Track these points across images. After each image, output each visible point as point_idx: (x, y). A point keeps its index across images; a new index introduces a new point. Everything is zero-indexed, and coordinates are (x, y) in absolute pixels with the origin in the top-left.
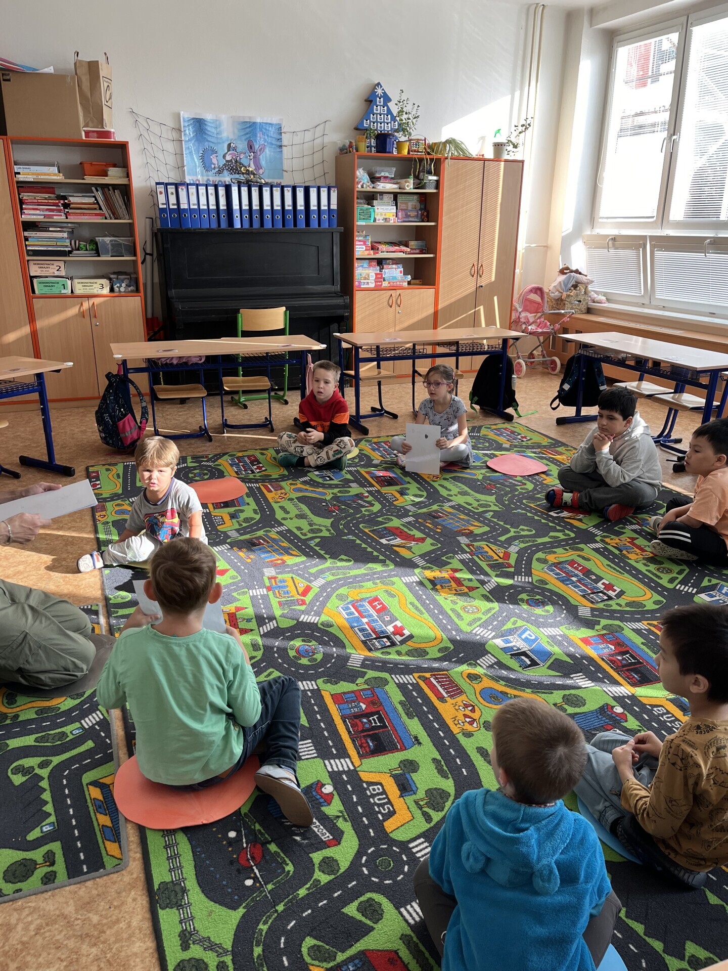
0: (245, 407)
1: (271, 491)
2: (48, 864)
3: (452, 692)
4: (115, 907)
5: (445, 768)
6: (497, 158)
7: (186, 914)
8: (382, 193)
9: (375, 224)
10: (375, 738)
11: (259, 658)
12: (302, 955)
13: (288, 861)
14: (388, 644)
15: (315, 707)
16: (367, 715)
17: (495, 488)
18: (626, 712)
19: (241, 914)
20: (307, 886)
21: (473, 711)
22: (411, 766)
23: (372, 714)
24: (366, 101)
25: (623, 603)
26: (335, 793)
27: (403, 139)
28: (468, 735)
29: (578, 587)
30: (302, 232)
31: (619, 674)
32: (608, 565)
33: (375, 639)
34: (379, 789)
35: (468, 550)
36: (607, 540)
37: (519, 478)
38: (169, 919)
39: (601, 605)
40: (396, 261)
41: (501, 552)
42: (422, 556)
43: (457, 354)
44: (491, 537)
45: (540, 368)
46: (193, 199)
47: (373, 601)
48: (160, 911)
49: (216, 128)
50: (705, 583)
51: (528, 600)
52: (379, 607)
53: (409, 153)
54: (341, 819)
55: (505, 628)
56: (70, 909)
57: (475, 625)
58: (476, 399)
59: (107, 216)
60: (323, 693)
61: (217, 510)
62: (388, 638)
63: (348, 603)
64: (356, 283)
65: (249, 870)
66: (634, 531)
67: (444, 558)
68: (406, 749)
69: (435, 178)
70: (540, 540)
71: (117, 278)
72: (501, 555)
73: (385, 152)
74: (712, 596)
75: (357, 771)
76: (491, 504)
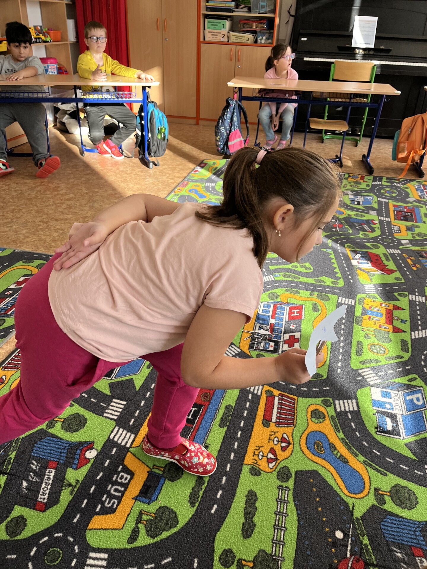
3: (283, 419)
5: (201, 493)
14: (272, 349)
21: (284, 449)
22: (174, 472)
26: (92, 461)
28: (255, 472)
34: (126, 479)
47: (295, 308)
52: (295, 315)
54: (71, 488)
57: (368, 366)
62: (277, 344)
63: (272, 303)
67: (396, 294)
75: (128, 451)
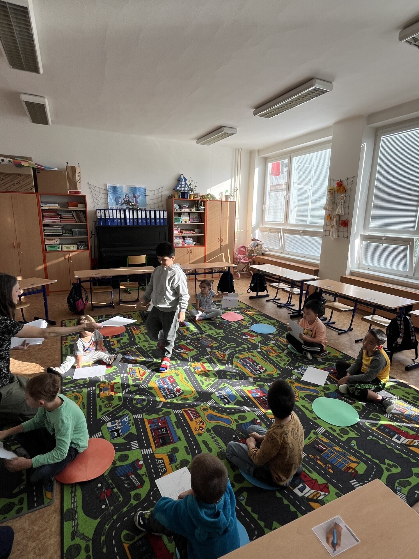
0: (130, 293)
1: (135, 330)
2: (20, 504)
3: (195, 416)
4: (46, 522)
5: (189, 450)
6: (227, 201)
7: (75, 523)
8: (184, 213)
9: (181, 223)
10: (163, 439)
11: (120, 405)
12: (121, 539)
13: (121, 496)
14: (174, 396)
15: (141, 426)
16: (161, 428)
17: (224, 326)
18: (261, 422)
19: (98, 521)
20: (127, 507)
21: (203, 424)
22: (176, 450)
23: (163, 428)
24: (178, 180)
25: (266, 375)
26: (144, 464)
27: (191, 194)
28: (200, 435)
29: (250, 368)
30: (154, 226)
31: (261, 405)
32: (262, 359)
33: (168, 394)
34: (161, 461)
35: (210, 354)
36: (263, 348)
37: (233, 322)
38: (68, 526)
39: (257, 376)
40: (189, 237)
41: (222, 354)
42: (191, 357)
43: (212, 273)
44: (219, 348)
45: (246, 275)
46: (111, 215)
47: (170, 378)
48: (64, 522)
49: (121, 189)
50: (297, 365)
51: (230, 375)
52: (172, 380)
53: (194, 199)
54: (145, 476)
55: (220, 387)
56: (26, 525)
57: (209, 387)
58: (219, 289)
59: (77, 221)
60: (145, 419)
61: (112, 339)
62: (174, 394)
63: (160, 379)
64: (175, 245)
65: (104, 502)
66: (273, 344)
67: (200, 358)
68: (174, 443)
69: (204, 207)
70: (238, 349)
71: (80, 244)
72: (222, 356)
73: (185, 198)
74: (298, 370)
75: (154, 454)
76: (221, 334)
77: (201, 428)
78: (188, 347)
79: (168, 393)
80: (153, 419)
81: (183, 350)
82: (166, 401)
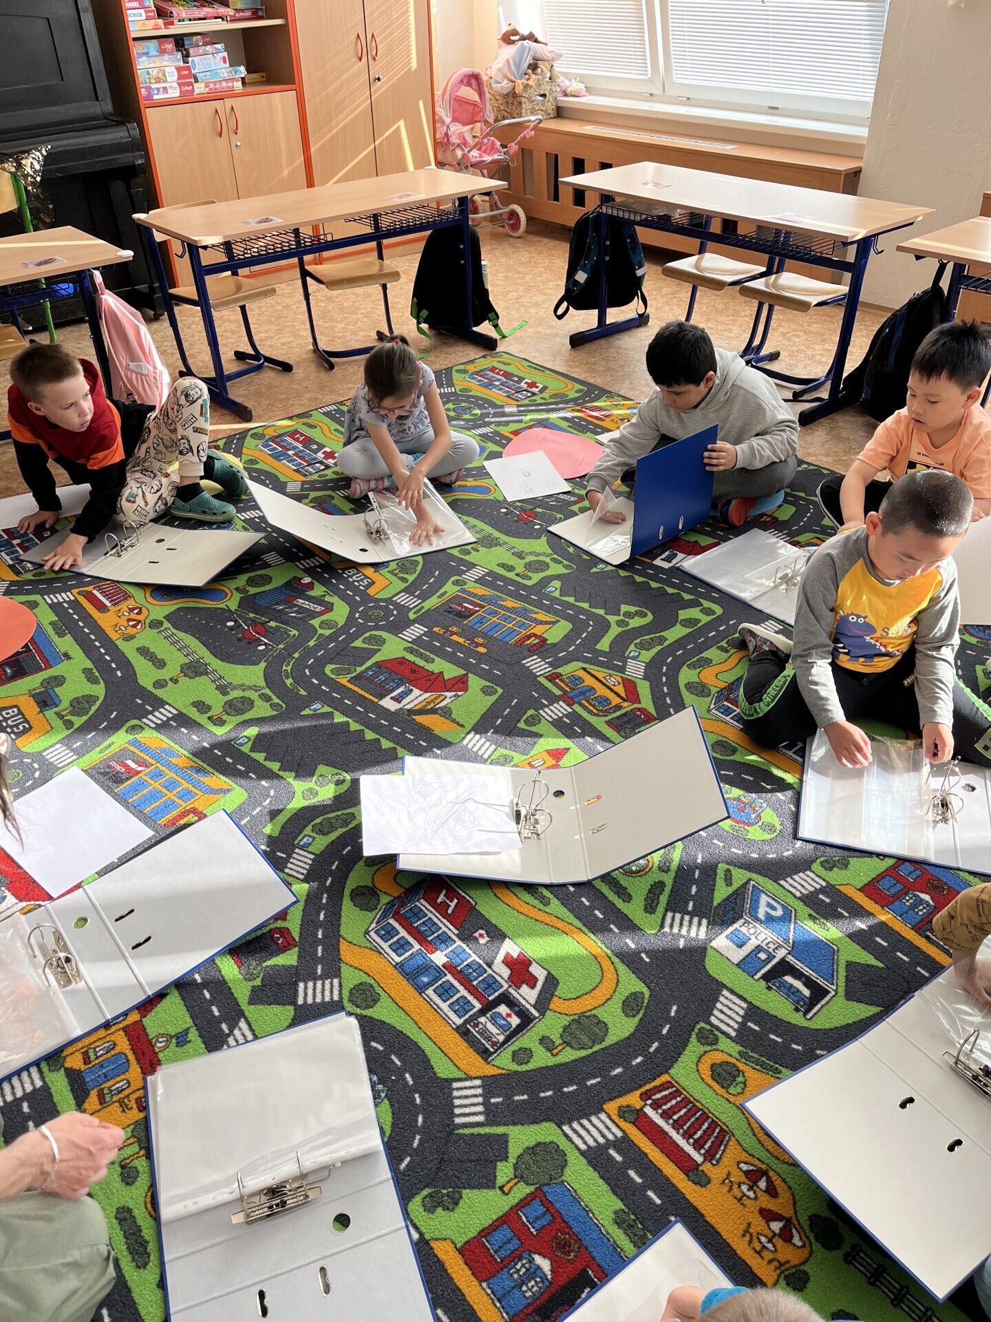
1: (105, 607)
14: (515, 1021)
16: (563, 1295)
21: (772, 1192)
28: (798, 1279)
33: (482, 1012)
35: (556, 691)
41: (614, 680)
42: (478, 729)
43: (378, 235)
44: (583, 646)
55: (717, 898)
57: (661, 909)
58: (425, 313)
60: (438, 1250)
63: (384, 916)
64: (143, 92)
67: (521, 726)
70: (671, 635)
72: (620, 691)
76: (547, 560)
77: (776, 1226)
78: (429, 667)
79: (478, 1006)
80: (486, 1232)
81: (416, 692)
82: (490, 1071)
